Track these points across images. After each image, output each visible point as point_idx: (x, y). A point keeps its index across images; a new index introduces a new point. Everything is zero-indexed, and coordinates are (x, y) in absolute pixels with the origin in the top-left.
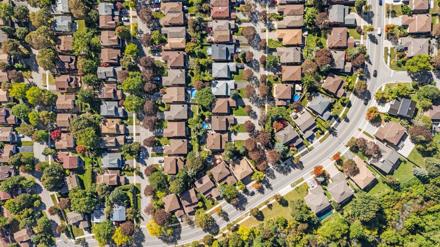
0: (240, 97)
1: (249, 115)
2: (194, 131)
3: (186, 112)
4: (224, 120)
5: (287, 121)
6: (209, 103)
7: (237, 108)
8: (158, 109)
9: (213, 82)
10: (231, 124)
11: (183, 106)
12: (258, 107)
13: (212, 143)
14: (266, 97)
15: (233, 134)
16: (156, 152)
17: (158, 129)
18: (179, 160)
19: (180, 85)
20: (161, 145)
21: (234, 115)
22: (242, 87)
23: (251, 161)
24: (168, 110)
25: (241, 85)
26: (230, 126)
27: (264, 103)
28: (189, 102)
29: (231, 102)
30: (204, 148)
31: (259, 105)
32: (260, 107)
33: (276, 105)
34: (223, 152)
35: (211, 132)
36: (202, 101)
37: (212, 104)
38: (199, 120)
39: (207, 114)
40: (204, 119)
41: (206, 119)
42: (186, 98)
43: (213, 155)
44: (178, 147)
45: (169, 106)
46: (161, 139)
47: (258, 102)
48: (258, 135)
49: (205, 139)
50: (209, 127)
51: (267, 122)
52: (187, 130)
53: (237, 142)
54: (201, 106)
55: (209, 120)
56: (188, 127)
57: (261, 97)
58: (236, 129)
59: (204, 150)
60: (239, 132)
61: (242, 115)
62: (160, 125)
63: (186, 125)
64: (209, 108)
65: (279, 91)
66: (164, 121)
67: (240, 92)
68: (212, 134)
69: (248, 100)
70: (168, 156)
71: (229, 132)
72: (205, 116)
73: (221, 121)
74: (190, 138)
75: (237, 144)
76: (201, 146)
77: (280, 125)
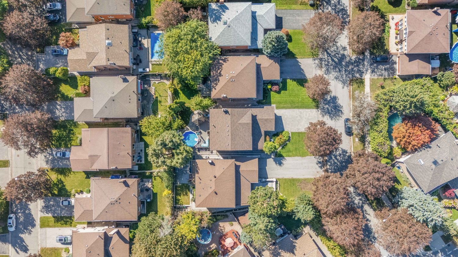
0: (290, 55)
1: (317, 107)
2: (157, 156)
3: (134, 98)
4: (247, 119)
5: (437, 120)
6: (199, 67)
7: (284, 87)
8: (59, 92)
9: (214, 6)
10: (267, 133)
11: (125, 80)
13: (210, 191)
14: (367, 54)
15: (270, 162)
16: (54, 212)
17: (58, 147)
18: (116, 239)
19: (117, 20)
20: (67, 195)
21: (274, 105)
22: (295, 25)
23: (328, 243)
24: (85, 94)
25: (294, 20)
26: (263, 137)
27: (360, 71)
28: (144, 70)
29: (265, 67)
30: (189, 202)
31: (346, 76)
32: (350, 84)
33: (397, 77)
34: (244, 214)
35: (208, 155)
36: (179, 61)
37: (212, 73)
38: (174, 123)
39: (197, 105)
40: (189, 119)
41: (194, 117)
42: (135, 57)
43: (216, 222)
44: (110, 201)
45: (86, 83)
46: (67, 178)
47: (342, 67)
48: (349, 165)
49: (192, 177)
50: (204, 142)
51: (376, 124)
52: (139, 151)
53: (284, 183)
54: (180, 81)
55: (203, 120)
56: (143, 142)
57: (350, 53)
58: (280, 145)
59: (188, 208)
60: (289, 156)
61: (298, 107)
62: (65, 137)
63: (135, 136)
64: (202, 86)
65: (414, 30)
66: (76, 125)
67: (290, 39)
68: (210, 163)
69: (314, 62)
70: (86, 226)
71: (259, 156)
72: (192, 109)
73: (239, 122)
74: (147, 174)
75: (284, 188)
76: (179, 197)
77: (419, 133)
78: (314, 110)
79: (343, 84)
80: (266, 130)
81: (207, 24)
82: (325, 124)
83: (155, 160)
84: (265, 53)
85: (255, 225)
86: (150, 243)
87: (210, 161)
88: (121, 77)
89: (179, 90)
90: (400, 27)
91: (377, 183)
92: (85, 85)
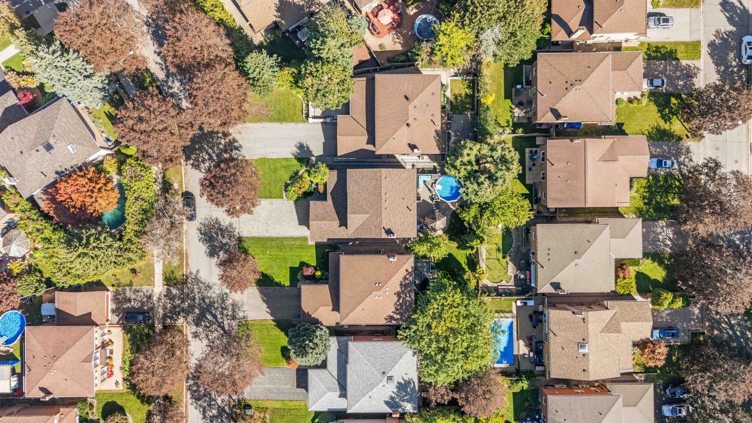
0: (283, 325)
1: (240, 240)
2: (503, 160)
3: (541, 256)
4: (356, 220)
5: (46, 217)
6: (434, 307)
7: (295, 273)
8: (666, 268)
9: (409, 407)
10: (323, 197)
11: (556, 286)
12: (197, 280)
13: (416, 102)
14: (159, 327)
15: (317, 150)
16: (678, 67)
17: (669, 176)
18: (574, 22)
19: (569, 385)
20: (655, 96)
21: (311, 243)
22: (276, 374)
23: (223, 16)
24: (623, 264)
25: (278, 382)
26: (329, 191)
27: (170, 299)
28: (525, 304)
29: (325, 306)
30: (451, 84)
31: (193, 290)
32: (187, 278)
33: (111, 288)
34: (362, 64)
35: (419, 161)
36: (466, 317)
37: (413, 297)
38: (475, 215)
39: (438, 245)
40: (451, 221)
41: (443, 224)
42: (539, 324)
43: (407, 51)
44: (583, 85)
45: (621, 282)
46: (655, 124)
47: (199, 305)
48: (188, 143)
49: (447, 126)
50: (426, 183)
51: (145, 211)
52: (534, 168)
53: (294, 114)
54: (466, 284)
55: (428, 220)
56: (527, 183)
57: (186, 328)
58: (301, 177)
59: (454, 74)
60: (287, 159)
61: (272, 239)
62: (658, 192)
63: (541, 193)
64: (429, 276)
65: (83, 364)
66: (640, 213)
67: (285, 351)
68: (416, 147)
69: (245, 314)
70: (624, 45)
71: (335, 159)
72: (446, 238)
73: (369, 215)
74: (521, 130)
75: (295, 106)
76: (469, 91)
77: (74, 196)
78: (245, 234)
79: (198, 277)
80: (324, 202)
81: (419, 378)
82: (228, 211)
83: (507, 152)
84: (325, 329)
85: (342, 45)
86: (517, 15)
87: (416, 150)
88: (564, 291)
89: (467, 269)
90: (105, 369)
91: (143, 115)
92: (624, 278)
